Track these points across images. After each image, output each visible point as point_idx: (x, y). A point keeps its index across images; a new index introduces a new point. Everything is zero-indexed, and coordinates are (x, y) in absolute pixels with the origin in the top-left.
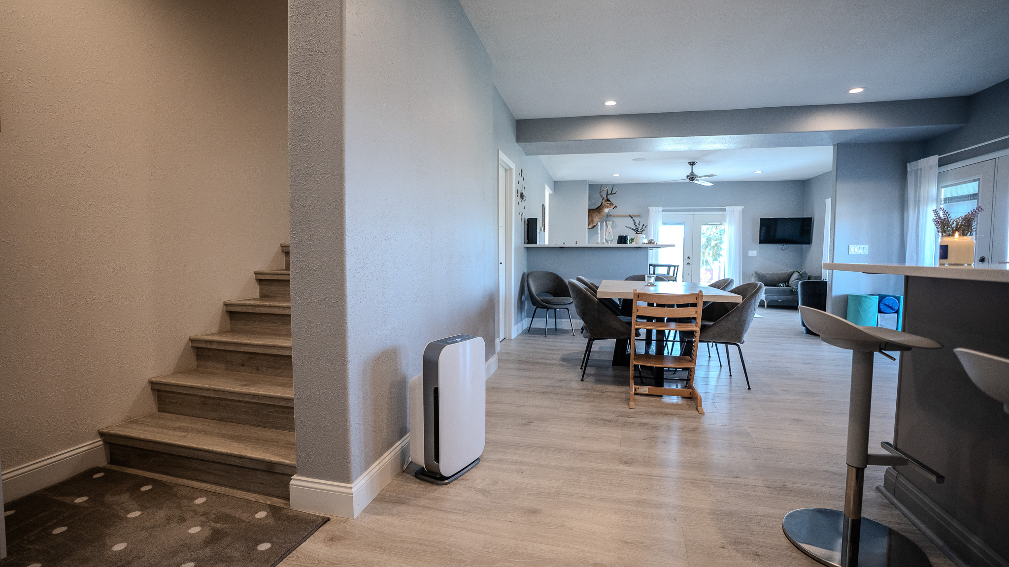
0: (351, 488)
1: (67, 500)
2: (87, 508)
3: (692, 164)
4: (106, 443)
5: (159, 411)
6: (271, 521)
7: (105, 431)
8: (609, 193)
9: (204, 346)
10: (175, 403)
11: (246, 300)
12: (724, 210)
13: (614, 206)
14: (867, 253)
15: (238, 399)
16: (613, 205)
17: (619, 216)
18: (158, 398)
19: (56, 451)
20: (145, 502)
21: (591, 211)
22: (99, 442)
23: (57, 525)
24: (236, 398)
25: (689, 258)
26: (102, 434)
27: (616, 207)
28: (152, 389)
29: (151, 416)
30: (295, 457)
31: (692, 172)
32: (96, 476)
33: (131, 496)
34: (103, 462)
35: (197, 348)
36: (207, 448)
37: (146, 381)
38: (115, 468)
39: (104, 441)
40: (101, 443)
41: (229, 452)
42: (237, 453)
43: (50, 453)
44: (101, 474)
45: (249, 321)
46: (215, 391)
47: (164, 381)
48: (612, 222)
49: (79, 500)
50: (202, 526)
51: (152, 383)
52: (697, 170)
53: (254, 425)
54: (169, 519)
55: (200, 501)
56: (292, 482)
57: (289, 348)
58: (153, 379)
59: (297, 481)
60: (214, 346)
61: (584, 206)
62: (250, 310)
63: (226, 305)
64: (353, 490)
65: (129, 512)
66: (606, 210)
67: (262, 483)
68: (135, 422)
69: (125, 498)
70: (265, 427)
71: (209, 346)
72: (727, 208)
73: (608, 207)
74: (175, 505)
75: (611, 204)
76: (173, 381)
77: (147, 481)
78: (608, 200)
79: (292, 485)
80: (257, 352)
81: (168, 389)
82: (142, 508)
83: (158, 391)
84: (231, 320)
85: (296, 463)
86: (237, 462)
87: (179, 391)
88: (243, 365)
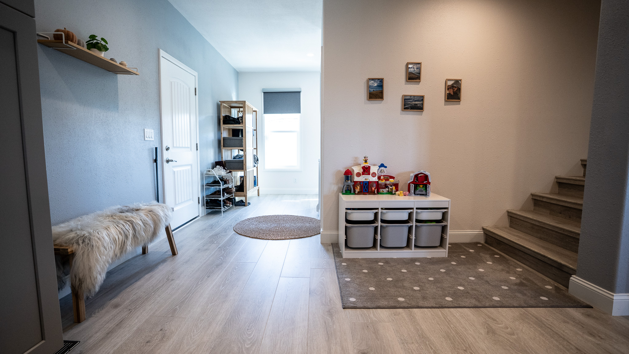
0: (613, 296)
1: (467, 249)
2: (473, 254)
4: (485, 233)
5: (510, 227)
6: (553, 292)
7: (485, 228)
9: (539, 199)
10: (518, 224)
11: (572, 176)
15: (551, 229)
18: (510, 220)
19: (467, 230)
20: (495, 260)
22: (482, 232)
23: (463, 255)
24: (550, 228)
26: (483, 229)
28: (508, 215)
29: (506, 228)
30: (576, 266)
32: (478, 245)
33: (490, 257)
34: (483, 242)
35: (535, 199)
36: (527, 247)
37: (505, 211)
38: (487, 245)
39: (484, 232)
41: (538, 252)
42: (542, 254)
43: (464, 230)
44: (481, 245)
45: (571, 189)
46: (539, 222)
47: (514, 212)
49: (471, 250)
50: (516, 278)
51: (508, 212)
53: (559, 246)
54: (503, 270)
55: (519, 270)
56: (571, 278)
57: (581, 205)
58: (509, 210)
59: (574, 278)
60: (544, 200)
62: (572, 182)
63: (557, 178)
64: (615, 298)
65: (488, 261)
67: (555, 275)
68: (498, 228)
69: (488, 256)
70: (566, 249)
71: (541, 199)
74: (507, 267)
76: (518, 213)
77: (498, 254)
79: (572, 280)
80: (570, 206)
81: (515, 216)
82: (493, 262)
83: (511, 217)
84: (559, 187)
85: (576, 269)
86: (542, 258)
87: (520, 218)
88: (560, 213)
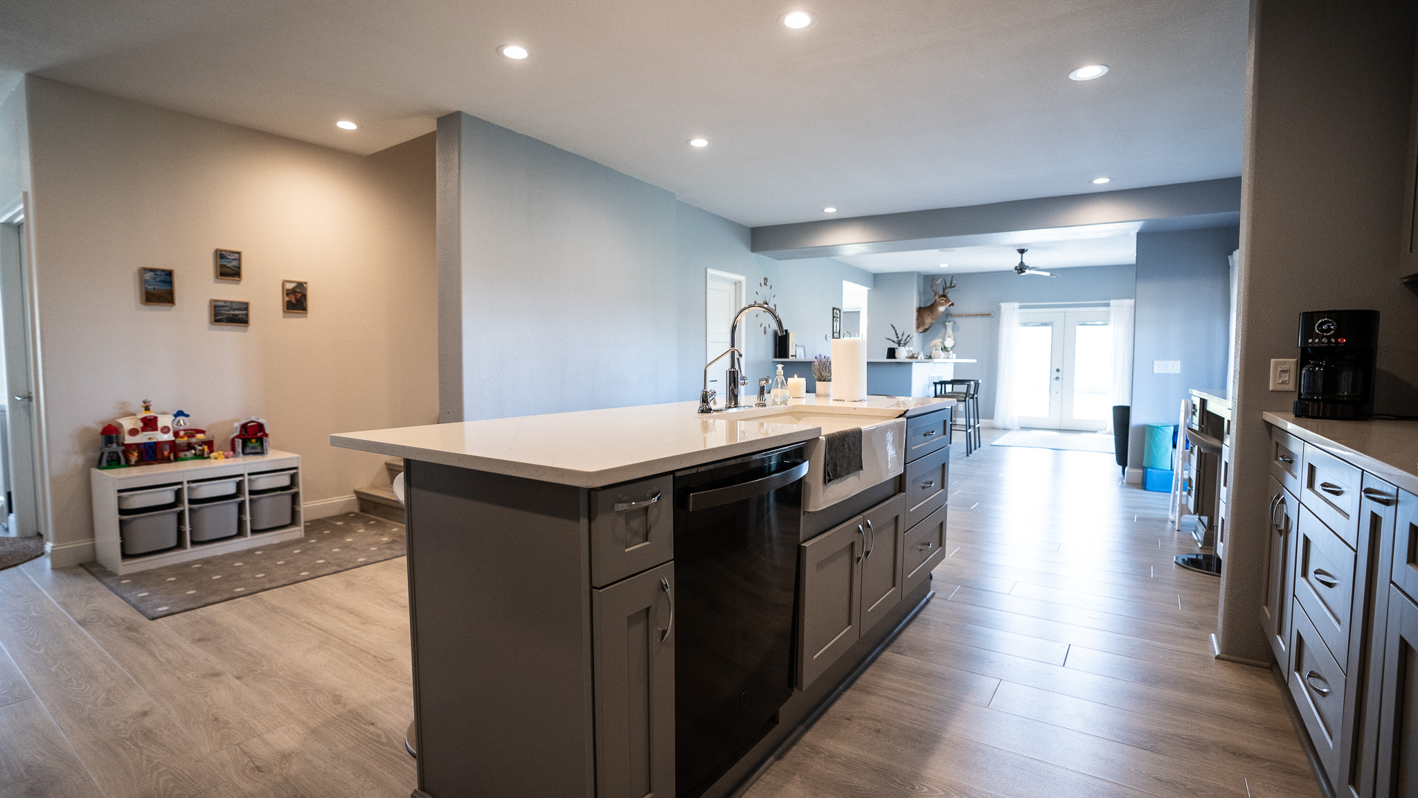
1: (333, 522)
2: (341, 526)
3: (1022, 251)
4: (358, 498)
7: (358, 490)
8: (948, 285)
12: (1108, 305)
13: (950, 303)
14: (1179, 372)
16: (949, 301)
17: (961, 316)
18: (392, 474)
20: (368, 527)
21: (920, 311)
22: (354, 497)
23: (326, 530)
25: (1058, 370)
26: (356, 492)
27: (953, 304)
28: (388, 468)
29: (387, 486)
31: (1022, 262)
32: (350, 515)
33: (363, 524)
34: (356, 509)
37: (383, 463)
38: (359, 512)
40: (355, 498)
43: (328, 498)
44: (353, 515)
47: (396, 462)
48: (952, 323)
49: (339, 523)
50: (389, 538)
51: (387, 464)
52: (1028, 259)
54: (375, 534)
55: (395, 529)
58: (387, 462)
61: (914, 303)
65: (360, 530)
66: (942, 309)
68: (376, 488)
69: (360, 525)
72: (1112, 302)
73: (942, 305)
74: (380, 530)
75: (948, 301)
77: (373, 520)
78: (944, 296)
82: (366, 529)
83: (392, 469)
